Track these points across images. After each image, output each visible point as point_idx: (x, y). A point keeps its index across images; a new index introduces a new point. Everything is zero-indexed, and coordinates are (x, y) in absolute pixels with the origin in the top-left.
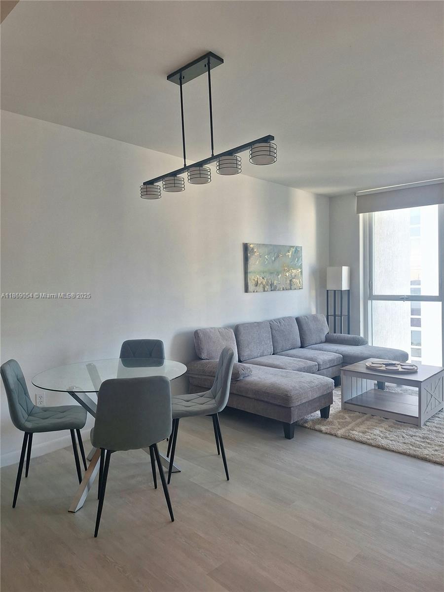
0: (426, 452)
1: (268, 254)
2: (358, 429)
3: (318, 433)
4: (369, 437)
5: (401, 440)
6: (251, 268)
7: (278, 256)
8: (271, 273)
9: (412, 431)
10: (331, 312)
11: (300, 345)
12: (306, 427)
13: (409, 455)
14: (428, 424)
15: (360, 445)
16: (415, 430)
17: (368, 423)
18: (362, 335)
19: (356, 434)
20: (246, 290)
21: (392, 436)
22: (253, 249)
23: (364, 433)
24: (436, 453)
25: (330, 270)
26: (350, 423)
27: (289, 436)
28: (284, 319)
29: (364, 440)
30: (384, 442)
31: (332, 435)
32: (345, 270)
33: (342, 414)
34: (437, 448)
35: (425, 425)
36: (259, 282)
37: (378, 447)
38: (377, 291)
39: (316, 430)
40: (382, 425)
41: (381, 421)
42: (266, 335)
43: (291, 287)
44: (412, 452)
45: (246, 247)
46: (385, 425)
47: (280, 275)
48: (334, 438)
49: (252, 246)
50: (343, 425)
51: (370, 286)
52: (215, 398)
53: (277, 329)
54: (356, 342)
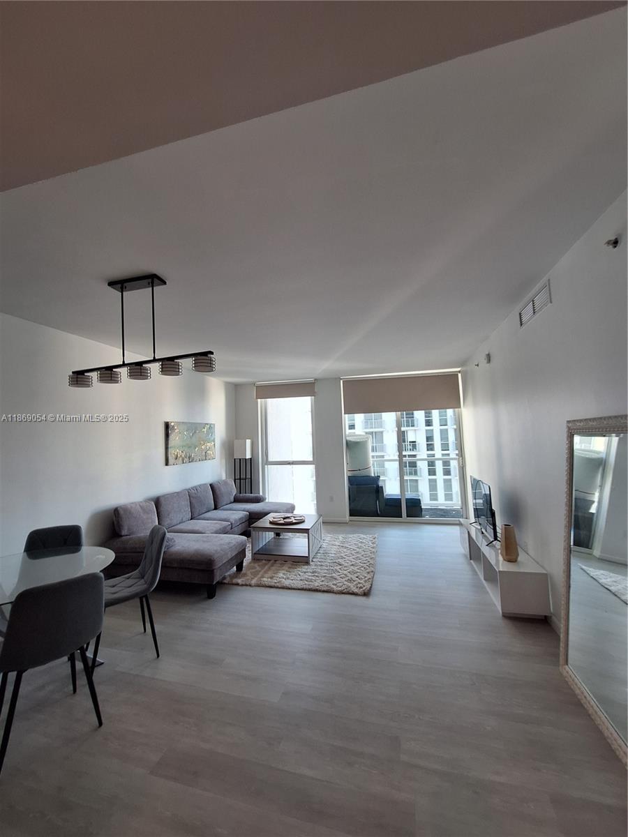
0: (316, 584)
1: (187, 431)
2: (266, 575)
3: (235, 587)
4: (276, 582)
5: (299, 578)
6: (171, 443)
7: (195, 432)
8: (189, 447)
9: (305, 568)
10: (238, 477)
11: (213, 507)
12: (225, 583)
13: (306, 590)
14: (314, 560)
15: (268, 589)
16: (306, 567)
17: (273, 568)
18: (261, 494)
19: (266, 580)
20: (167, 464)
21: (292, 576)
22: (173, 427)
23: (271, 578)
24: (323, 583)
25: (236, 442)
26: (260, 571)
27: (211, 596)
28: (200, 486)
29: (273, 584)
30: (287, 583)
31: (246, 585)
32: (248, 442)
33: (252, 564)
34: (323, 579)
35: (312, 561)
36: (179, 456)
37: (283, 588)
38: (271, 459)
39: (234, 584)
40: (284, 568)
41: (282, 565)
42: (185, 503)
43: (205, 458)
44: (307, 587)
45: (167, 426)
46: (285, 568)
47: (197, 448)
48: (248, 588)
49: (172, 424)
50: (255, 574)
51: (266, 454)
52: (143, 578)
53: (194, 495)
54: (258, 500)
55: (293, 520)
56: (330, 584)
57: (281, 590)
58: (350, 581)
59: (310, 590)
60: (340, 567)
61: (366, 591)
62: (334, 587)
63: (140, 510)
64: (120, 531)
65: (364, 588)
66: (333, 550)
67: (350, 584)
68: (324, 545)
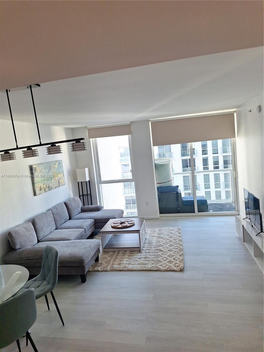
0: (149, 266)
1: (45, 169)
2: (116, 263)
3: (97, 273)
4: (123, 267)
5: (137, 263)
6: (36, 180)
7: (50, 169)
8: (48, 180)
9: (139, 255)
10: (81, 194)
11: (69, 218)
12: (91, 271)
13: (143, 270)
14: (144, 249)
15: (119, 272)
17: (119, 257)
19: (116, 266)
20: (35, 194)
21: (132, 262)
22: (35, 168)
23: (120, 264)
24: (153, 265)
25: (78, 171)
26: (110, 261)
27: (84, 280)
28: (58, 205)
29: (121, 269)
30: (130, 267)
31: (104, 271)
32: (87, 170)
33: (104, 256)
34: (153, 262)
36: (42, 188)
37: (128, 271)
38: (103, 179)
39: (96, 271)
40: (125, 256)
41: (124, 254)
42: (51, 219)
43: (59, 185)
44: (144, 269)
45: (31, 168)
47: (53, 180)
48: (106, 272)
49: (35, 166)
50: (108, 262)
51: (99, 176)
52: (45, 280)
53: (56, 213)
54: (98, 209)
55: (126, 224)
56: (158, 265)
57: (127, 272)
58: (170, 262)
59: (146, 270)
60: (161, 252)
61: (182, 269)
62: (161, 267)
63: (24, 230)
64: (15, 247)
65: (180, 267)
66: (154, 240)
67: (170, 265)
68: (148, 237)
